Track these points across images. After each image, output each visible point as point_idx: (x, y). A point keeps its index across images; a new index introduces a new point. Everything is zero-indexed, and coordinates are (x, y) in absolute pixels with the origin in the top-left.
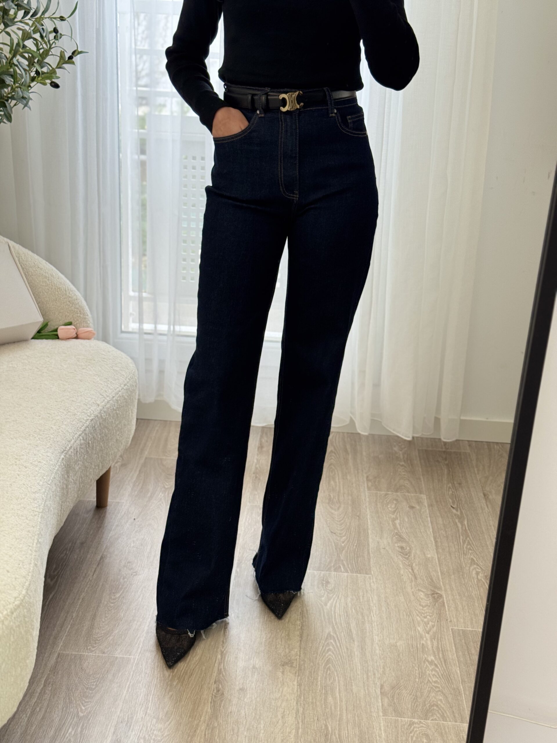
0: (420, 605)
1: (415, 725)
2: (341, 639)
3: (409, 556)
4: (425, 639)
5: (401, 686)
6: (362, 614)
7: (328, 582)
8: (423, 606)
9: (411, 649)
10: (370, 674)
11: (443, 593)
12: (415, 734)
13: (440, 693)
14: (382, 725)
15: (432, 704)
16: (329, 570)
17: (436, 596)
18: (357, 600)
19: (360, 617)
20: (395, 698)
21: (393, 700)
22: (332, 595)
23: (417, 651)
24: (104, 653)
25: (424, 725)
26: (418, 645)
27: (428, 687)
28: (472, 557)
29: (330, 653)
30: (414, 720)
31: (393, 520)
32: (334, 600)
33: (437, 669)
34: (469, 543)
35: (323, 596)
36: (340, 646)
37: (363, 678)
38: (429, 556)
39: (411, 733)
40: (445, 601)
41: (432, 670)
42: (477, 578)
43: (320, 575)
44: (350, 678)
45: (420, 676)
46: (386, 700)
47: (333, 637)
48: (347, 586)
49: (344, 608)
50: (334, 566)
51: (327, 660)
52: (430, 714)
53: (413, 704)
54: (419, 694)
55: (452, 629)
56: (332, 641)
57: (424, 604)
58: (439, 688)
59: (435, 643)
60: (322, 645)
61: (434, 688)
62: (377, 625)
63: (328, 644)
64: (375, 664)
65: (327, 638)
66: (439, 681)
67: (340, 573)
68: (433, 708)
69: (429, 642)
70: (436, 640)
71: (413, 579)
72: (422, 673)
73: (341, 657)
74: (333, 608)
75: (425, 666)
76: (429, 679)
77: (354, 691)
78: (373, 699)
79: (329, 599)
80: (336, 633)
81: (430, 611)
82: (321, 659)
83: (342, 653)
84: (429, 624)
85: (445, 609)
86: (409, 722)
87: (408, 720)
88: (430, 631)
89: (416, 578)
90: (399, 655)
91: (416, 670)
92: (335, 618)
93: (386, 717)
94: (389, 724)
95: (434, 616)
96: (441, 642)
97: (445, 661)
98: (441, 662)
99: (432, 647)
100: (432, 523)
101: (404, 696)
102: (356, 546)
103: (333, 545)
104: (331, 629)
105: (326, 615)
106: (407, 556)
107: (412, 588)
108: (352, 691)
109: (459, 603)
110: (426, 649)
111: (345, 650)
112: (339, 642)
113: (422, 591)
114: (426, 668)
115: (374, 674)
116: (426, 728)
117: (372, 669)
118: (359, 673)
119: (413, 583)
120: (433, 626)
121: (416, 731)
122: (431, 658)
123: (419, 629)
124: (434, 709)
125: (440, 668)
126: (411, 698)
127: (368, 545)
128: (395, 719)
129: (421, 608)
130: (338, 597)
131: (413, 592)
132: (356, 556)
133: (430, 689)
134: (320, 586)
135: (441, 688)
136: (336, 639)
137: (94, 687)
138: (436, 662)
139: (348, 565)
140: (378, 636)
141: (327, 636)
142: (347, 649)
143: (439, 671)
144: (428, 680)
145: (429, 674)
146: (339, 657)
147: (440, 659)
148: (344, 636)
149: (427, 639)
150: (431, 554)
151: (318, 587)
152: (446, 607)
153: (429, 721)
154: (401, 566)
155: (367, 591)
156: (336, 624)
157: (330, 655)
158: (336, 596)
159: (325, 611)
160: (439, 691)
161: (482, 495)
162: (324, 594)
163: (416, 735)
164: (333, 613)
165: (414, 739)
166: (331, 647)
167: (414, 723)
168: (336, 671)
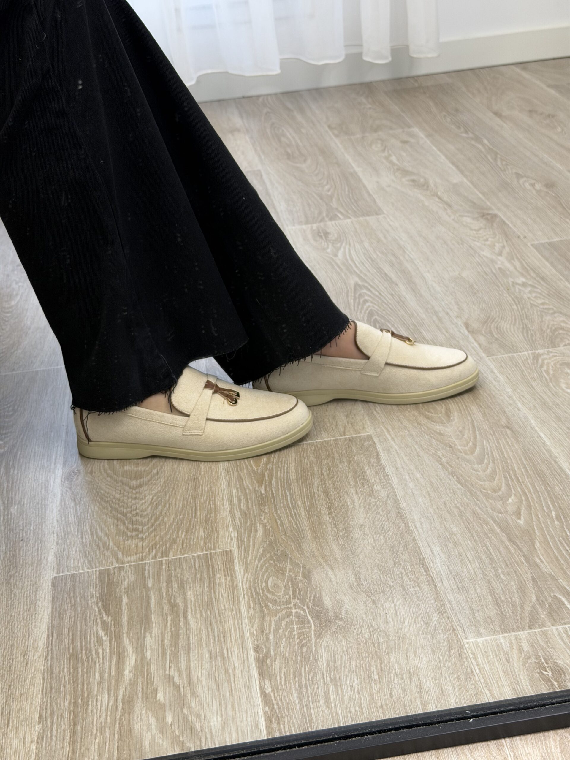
0: (471, 229)
1: (542, 357)
2: (378, 287)
3: (428, 187)
4: (499, 262)
5: (495, 319)
6: (394, 255)
7: (326, 234)
8: (475, 230)
9: (485, 276)
10: (440, 315)
11: (496, 212)
12: (548, 366)
13: (556, 315)
14: (492, 366)
15: (553, 328)
16: (322, 220)
17: (489, 217)
18: (378, 242)
19: (393, 259)
20: (494, 334)
21: (492, 335)
22: (339, 245)
23: (496, 276)
24: (14, 370)
25: (556, 354)
26: (494, 271)
27: (535, 312)
28: (514, 171)
29: (368, 304)
30: (537, 352)
31: (387, 158)
32: (345, 248)
33: (536, 290)
34: (502, 160)
35: (328, 248)
36: (380, 294)
37: (434, 321)
38: (455, 181)
39: (542, 366)
40: (504, 219)
41: (530, 292)
42: (535, 190)
43: (312, 228)
44: (414, 325)
45: (517, 303)
46: (482, 339)
47: (365, 287)
48: (357, 231)
49: (364, 254)
50: (327, 216)
51: (369, 313)
52: (558, 340)
53: (525, 335)
54: (526, 321)
55: (532, 245)
56: (365, 291)
57: (476, 228)
58: (553, 309)
59: (517, 264)
60: (353, 298)
61: (546, 311)
62: (422, 262)
63: (360, 295)
64: (443, 303)
65: (355, 289)
66: (547, 302)
67: (340, 221)
68: (557, 333)
69: (508, 265)
70: (516, 260)
71: (446, 207)
72: (517, 298)
73: (387, 305)
74: (348, 257)
75: (517, 290)
76: (532, 302)
77: (427, 338)
78: (461, 341)
79: (338, 249)
80: (366, 282)
81: (489, 233)
82: (358, 313)
83: (387, 301)
84: (495, 245)
85: (510, 228)
86: (530, 355)
87: (528, 354)
88: (502, 252)
89: (450, 206)
90: (471, 286)
91: (506, 297)
92: (357, 267)
93: (494, 357)
94: (503, 364)
95: (497, 237)
96: (524, 260)
97: (543, 279)
98: (538, 281)
99: (515, 268)
100: (440, 150)
101: (507, 329)
102: (349, 191)
103: (316, 196)
104: (357, 279)
105: (342, 267)
106: (425, 187)
107: (450, 216)
108: (424, 338)
109: (525, 218)
110: (508, 273)
111: (389, 296)
112: (375, 289)
113: (466, 216)
114: (520, 292)
115: (448, 314)
116: (559, 356)
117: (441, 309)
118: (424, 316)
119: (449, 211)
120: (504, 247)
121: (548, 363)
122: (521, 280)
123: (485, 253)
124: (559, 333)
125: (539, 287)
126: (518, 328)
127: (364, 186)
128: (509, 357)
129: (474, 232)
130: (350, 244)
131: (453, 220)
132: (353, 200)
133: (539, 313)
134: (318, 238)
135: (555, 309)
136: (369, 287)
137: (11, 413)
138: (530, 283)
139: (347, 211)
140: (429, 271)
141: (355, 286)
142: (392, 295)
143: (540, 291)
144: (531, 304)
145: (529, 298)
146: (384, 305)
147: (535, 279)
148: (380, 282)
149: (503, 262)
150: (456, 178)
151: (315, 240)
152: (510, 225)
153: (562, 348)
154: (422, 198)
155: (388, 231)
156: (361, 271)
157: (369, 306)
158: (346, 244)
159: (338, 262)
160: (555, 312)
161: (491, 114)
162: (328, 245)
163: (551, 367)
164: (350, 262)
165: (551, 372)
166: (367, 298)
167: (539, 355)
168: (389, 322)
